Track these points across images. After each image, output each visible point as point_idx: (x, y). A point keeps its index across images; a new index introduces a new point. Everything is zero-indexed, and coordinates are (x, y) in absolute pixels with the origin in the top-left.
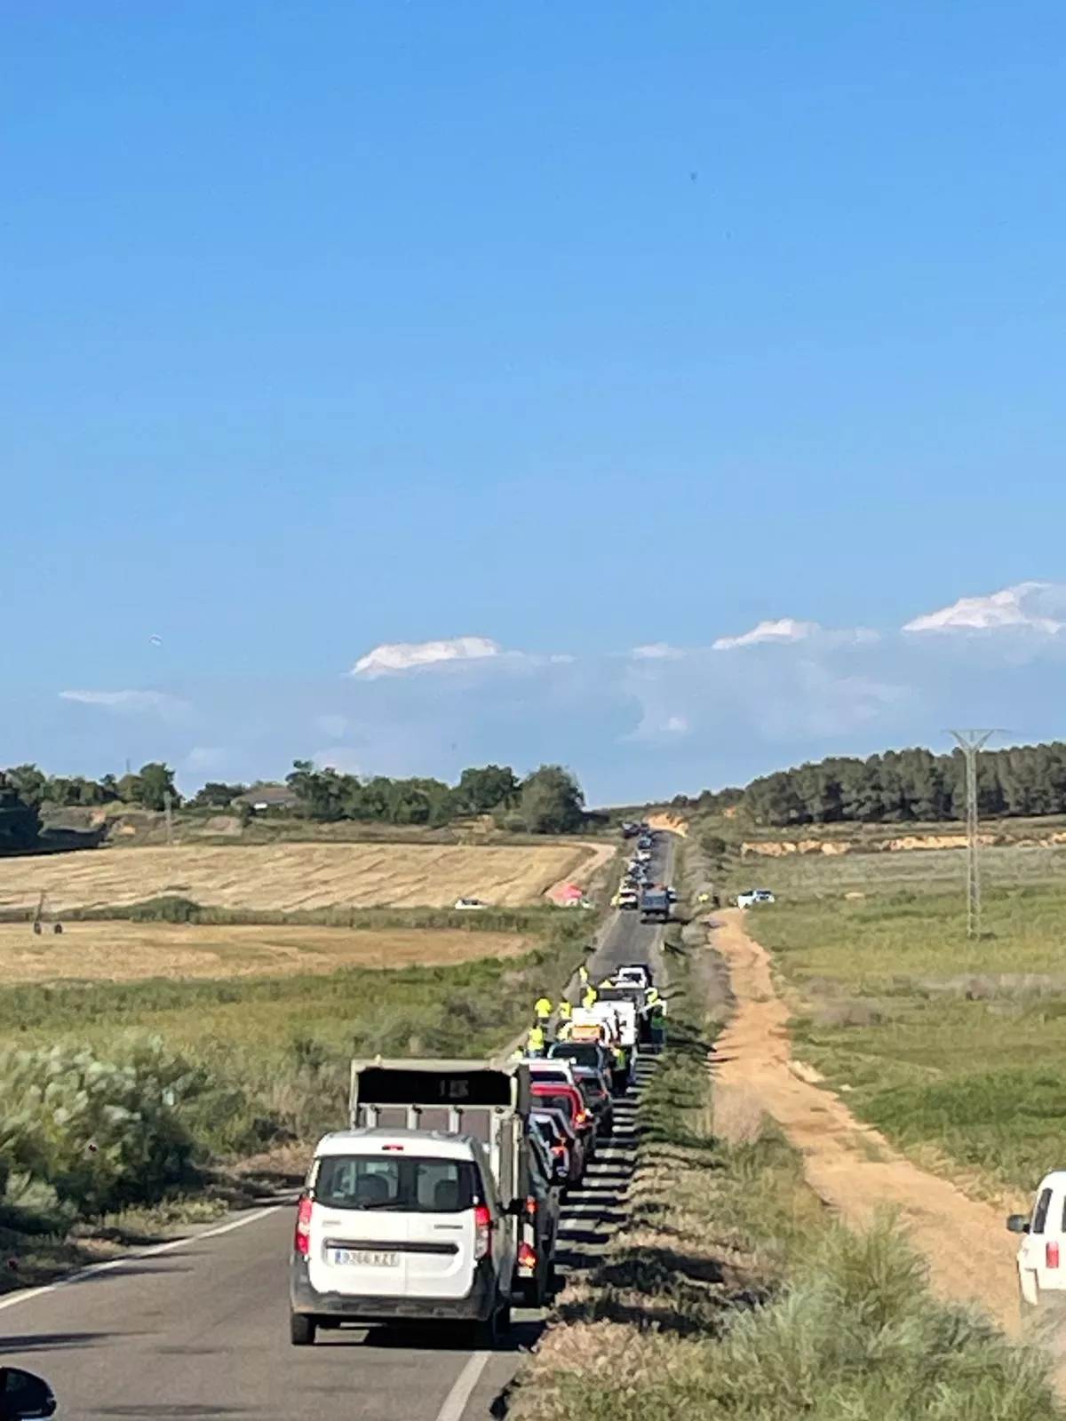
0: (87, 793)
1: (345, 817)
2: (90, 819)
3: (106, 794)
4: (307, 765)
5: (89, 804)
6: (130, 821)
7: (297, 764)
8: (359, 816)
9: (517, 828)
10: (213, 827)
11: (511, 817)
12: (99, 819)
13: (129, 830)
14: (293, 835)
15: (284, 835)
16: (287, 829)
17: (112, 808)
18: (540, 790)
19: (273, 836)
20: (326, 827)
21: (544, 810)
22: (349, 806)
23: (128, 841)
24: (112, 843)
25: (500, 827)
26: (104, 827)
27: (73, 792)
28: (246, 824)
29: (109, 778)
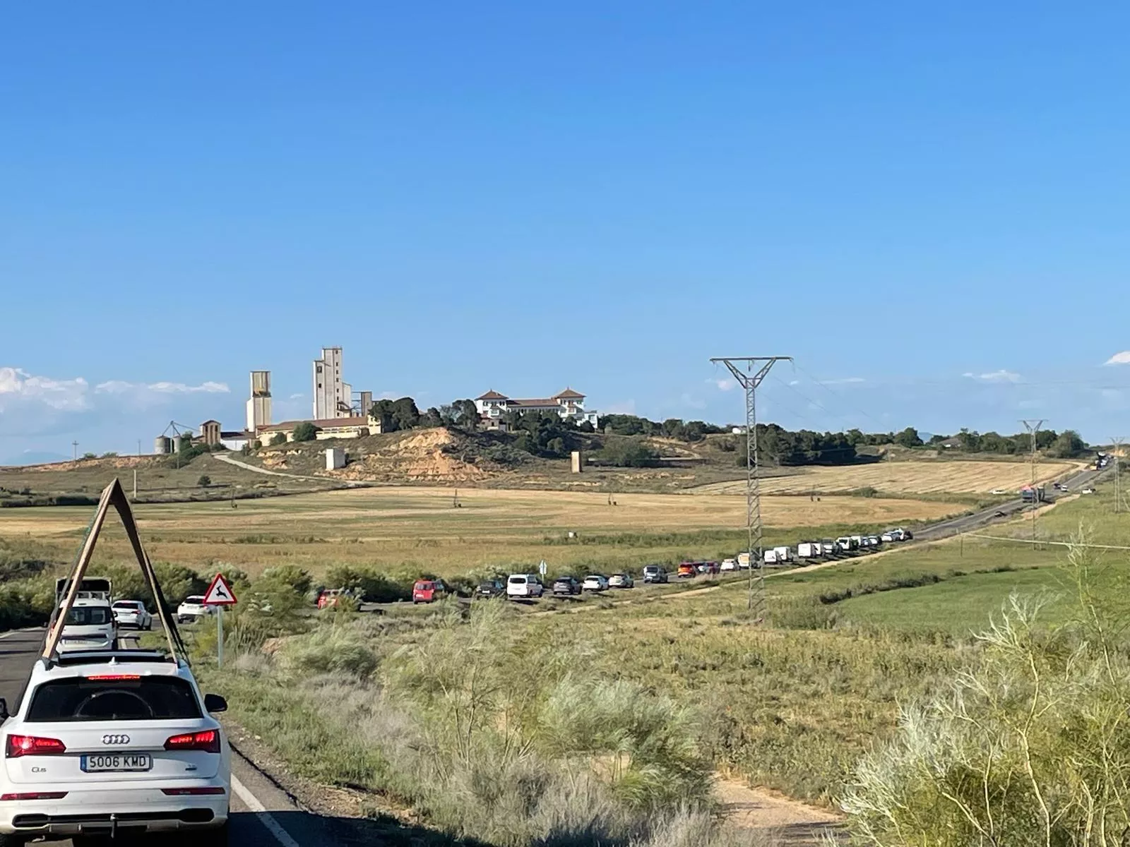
0: (878, 440)
1: (981, 451)
2: (878, 450)
3: (888, 440)
4: (966, 430)
5: (879, 444)
6: (894, 451)
7: (962, 430)
8: (986, 450)
9: (1051, 456)
10: (926, 454)
11: (1050, 451)
12: (882, 451)
13: (893, 455)
14: (959, 458)
15: (955, 458)
16: (956, 455)
17: (890, 446)
18: (1064, 441)
19: (950, 458)
20: (972, 455)
21: (1063, 449)
22: (982, 447)
23: (893, 460)
24: (885, 461)
25: (1044, 455)
26: (884, 454)
27: (873, 440)
28: (940, 453)
29: (892, 434)
